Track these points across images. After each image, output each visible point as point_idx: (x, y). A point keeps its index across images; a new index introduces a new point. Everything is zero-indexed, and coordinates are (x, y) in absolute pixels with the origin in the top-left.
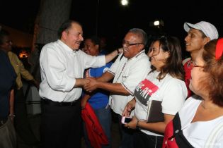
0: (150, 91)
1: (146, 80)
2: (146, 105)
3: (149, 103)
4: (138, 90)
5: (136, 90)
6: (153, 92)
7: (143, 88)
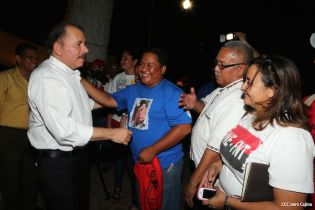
0: (248, 147)
1: (239, 126)
2: (241, 171)
3: (247, 167)
4: (226, 144)
5: (222, 145)
6: (253, 149)
7: (235, 141)
